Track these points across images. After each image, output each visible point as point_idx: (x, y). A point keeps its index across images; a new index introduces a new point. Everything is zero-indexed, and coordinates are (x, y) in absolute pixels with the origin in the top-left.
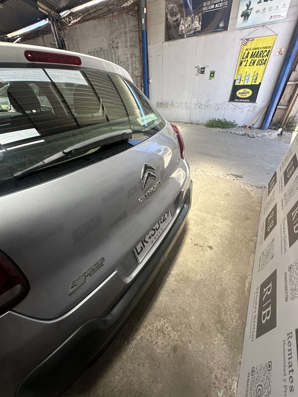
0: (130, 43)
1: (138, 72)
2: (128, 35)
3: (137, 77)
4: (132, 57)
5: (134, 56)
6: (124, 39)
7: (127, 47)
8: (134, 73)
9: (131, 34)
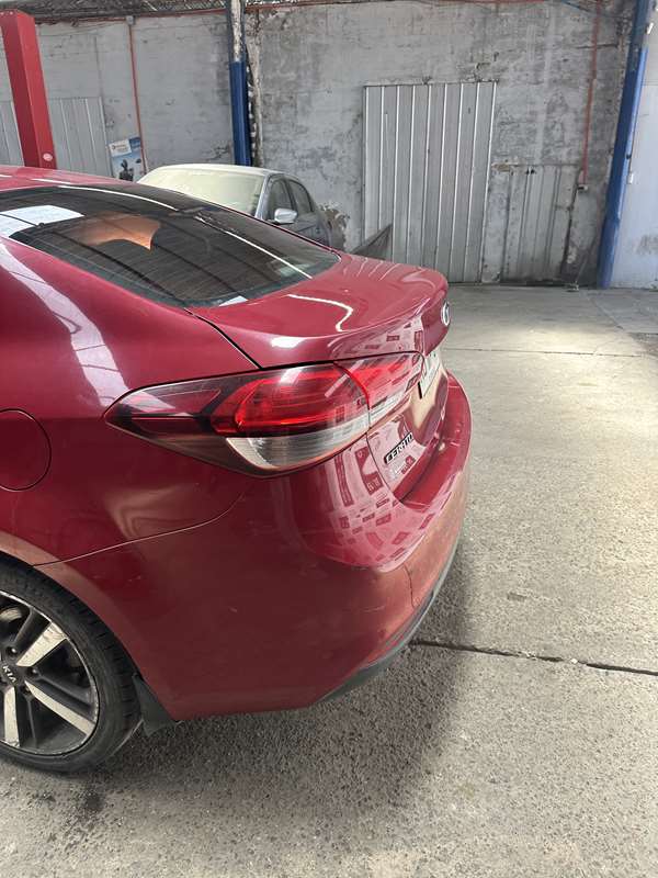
0: (552, 72)
1: (569, 153)
2: (548, 55)
3: (560, 165)
4: (551, 109)
5: (559, 109)
6: (532, 63)
7: (538, 83)
8: (553, 153)
9: (560, 52)
